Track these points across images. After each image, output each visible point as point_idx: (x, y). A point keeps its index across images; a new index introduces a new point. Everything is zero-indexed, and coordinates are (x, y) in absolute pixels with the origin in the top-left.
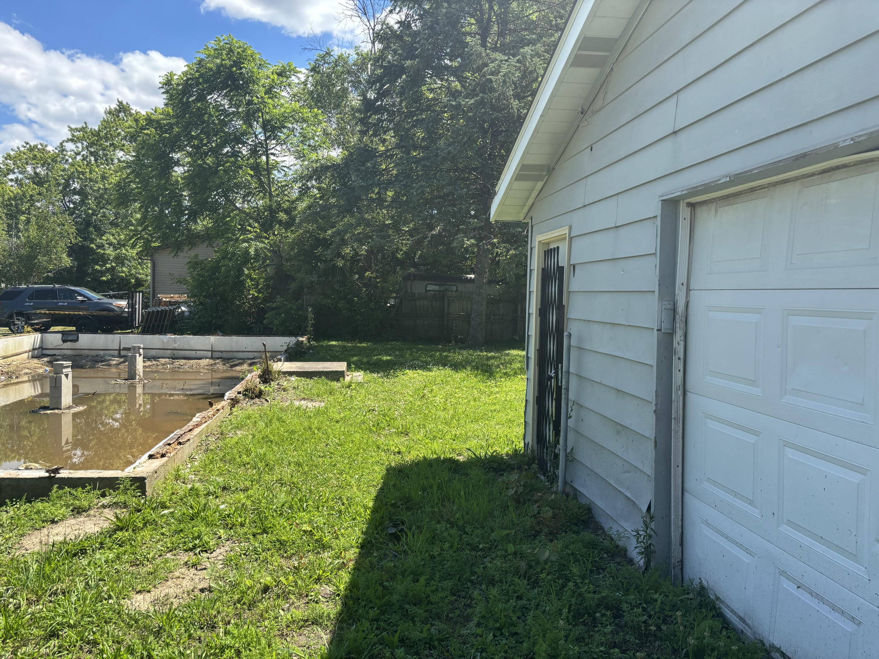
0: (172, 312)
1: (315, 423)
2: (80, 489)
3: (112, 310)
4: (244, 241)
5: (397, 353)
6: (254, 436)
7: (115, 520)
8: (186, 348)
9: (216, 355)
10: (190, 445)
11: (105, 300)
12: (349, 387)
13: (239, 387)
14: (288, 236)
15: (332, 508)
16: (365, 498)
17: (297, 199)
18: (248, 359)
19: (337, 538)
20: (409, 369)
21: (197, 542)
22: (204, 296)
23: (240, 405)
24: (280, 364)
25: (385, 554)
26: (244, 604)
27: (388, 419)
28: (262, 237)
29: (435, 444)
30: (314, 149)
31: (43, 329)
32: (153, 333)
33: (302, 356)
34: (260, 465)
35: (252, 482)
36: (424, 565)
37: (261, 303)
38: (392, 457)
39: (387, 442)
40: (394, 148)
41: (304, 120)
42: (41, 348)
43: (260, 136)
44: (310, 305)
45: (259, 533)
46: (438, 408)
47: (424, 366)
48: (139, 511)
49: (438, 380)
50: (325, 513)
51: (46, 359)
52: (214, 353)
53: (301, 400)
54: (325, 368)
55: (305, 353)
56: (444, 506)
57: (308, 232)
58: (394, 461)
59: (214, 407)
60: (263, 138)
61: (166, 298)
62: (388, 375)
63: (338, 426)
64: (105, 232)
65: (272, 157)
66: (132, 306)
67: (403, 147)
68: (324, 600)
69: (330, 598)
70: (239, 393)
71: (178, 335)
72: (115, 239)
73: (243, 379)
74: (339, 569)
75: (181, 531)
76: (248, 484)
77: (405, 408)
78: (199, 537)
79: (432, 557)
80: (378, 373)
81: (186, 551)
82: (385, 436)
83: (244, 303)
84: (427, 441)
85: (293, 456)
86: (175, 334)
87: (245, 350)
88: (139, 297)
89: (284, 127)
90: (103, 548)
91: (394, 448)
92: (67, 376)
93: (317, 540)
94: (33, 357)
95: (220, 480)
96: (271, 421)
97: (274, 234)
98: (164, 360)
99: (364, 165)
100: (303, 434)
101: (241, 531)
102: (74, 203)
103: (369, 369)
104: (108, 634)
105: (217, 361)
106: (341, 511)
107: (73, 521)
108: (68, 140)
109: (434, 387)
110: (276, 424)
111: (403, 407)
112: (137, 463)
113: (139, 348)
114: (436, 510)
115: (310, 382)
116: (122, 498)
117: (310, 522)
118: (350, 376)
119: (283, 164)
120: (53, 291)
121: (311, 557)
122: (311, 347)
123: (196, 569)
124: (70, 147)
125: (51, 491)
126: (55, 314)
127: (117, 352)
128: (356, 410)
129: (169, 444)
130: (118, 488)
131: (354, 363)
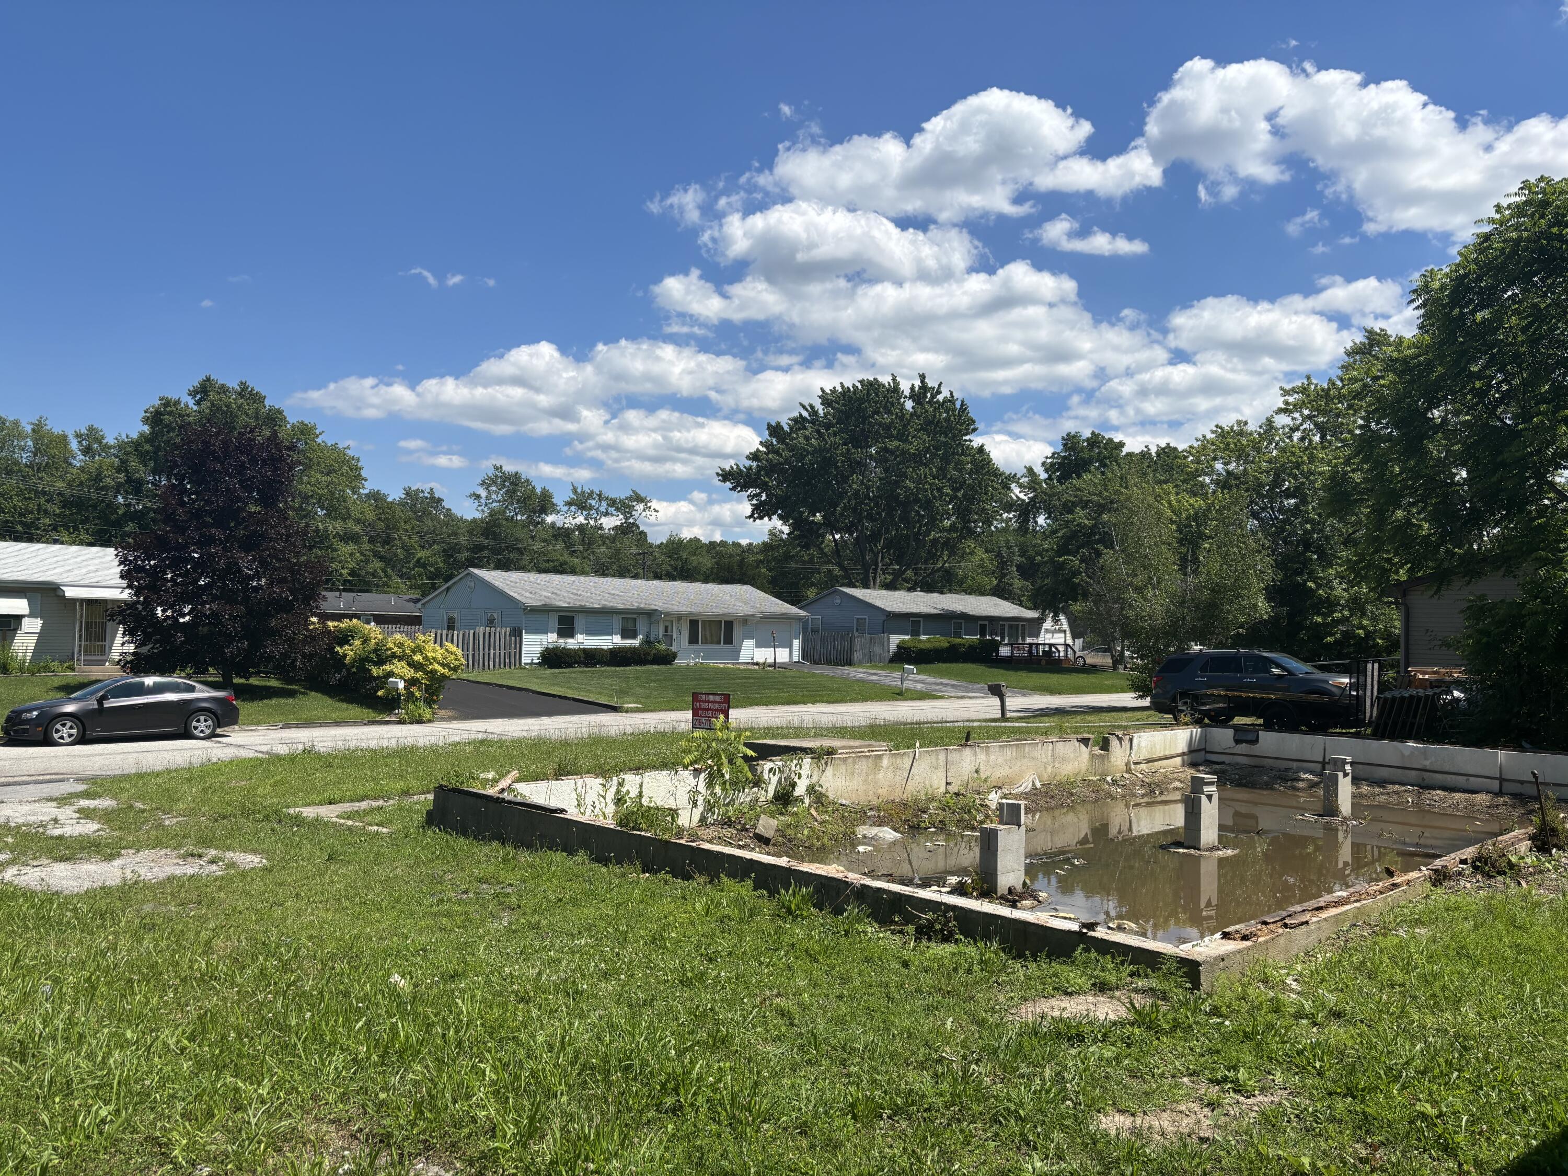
0: (1432, 699)
2: (1111, 957)
3: (1325, 692)
6: (1436, 941)
8: (1447, 769)
9: (1508, 787)
10: (1304, 932)
11: (1319, 675)
13: (1469, 851)
21: (1231, 1073)
22: (1499, 672)
23: (1458, 883)
32: (1393, 737)
42: (1202, 750)
45: (1339, 1093)
52: (1505, 784)
59: (1393, 878)
61: (1424, 673)
64: (1336, 557)
70: (1463, 862)
71: (1436, 743)
75: (1220, 1052)
78: (1237, 1068)
81: (1211, 1081)
86: (1423, 741)
88: (1372, 672)
90: (1106, 1041)
92: (1210, 797)
93: (1439, 1135)
94: (1189, 763)
98: (1400, 787)
101: (1314, 1081)
102: (1286, 512)
108: (1280, 411)
110: (1498, 929)
112: (1202, 940)
113: (1344, 762)
116: (1165, 986)
120: (1235, 658)
123: (1212, 1110)
124: (1283, 420)
125: (1074, 950)
126: (1234, 696)
127: (1319, 766)
129: (1264, 923)
130: (1159, 969)
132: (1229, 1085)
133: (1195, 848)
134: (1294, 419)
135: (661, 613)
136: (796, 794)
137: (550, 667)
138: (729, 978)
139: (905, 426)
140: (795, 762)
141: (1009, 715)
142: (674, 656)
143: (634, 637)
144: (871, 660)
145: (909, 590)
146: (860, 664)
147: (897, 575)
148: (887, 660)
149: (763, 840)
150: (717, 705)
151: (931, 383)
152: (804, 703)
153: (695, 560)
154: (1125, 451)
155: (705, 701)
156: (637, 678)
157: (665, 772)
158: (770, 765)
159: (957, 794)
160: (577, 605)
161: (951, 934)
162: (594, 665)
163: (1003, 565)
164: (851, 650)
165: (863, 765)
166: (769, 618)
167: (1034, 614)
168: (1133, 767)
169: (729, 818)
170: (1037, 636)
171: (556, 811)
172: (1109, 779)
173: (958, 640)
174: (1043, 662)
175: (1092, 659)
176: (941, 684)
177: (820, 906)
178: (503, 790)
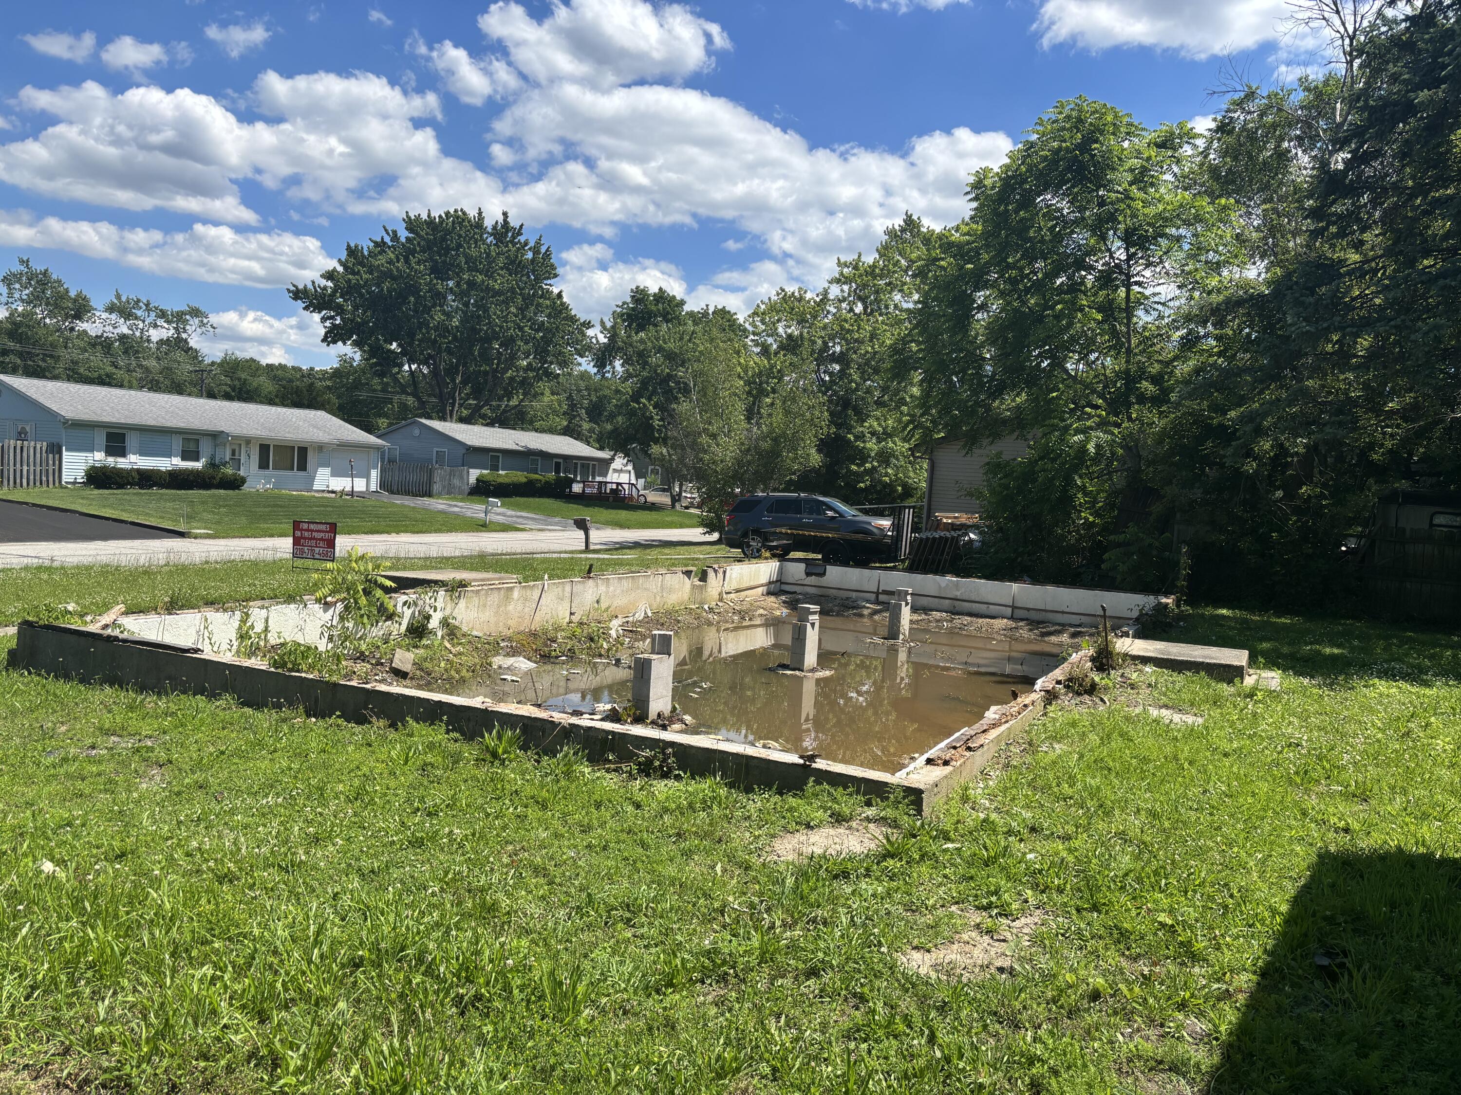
0: (953, 539)
1: (1185, 753)
2: (840, 789)
3: (871, 533)
4: (1078, 431)
5: (1356, 643)
6: (1081, 756)
7: (885, 841)
8: (973, 598)
9: (1019, 613)
10: (983, 753)
11: (862, 518)
12: (1251, 695)
13: (1059, 673)
14: (1154, 422)
15: (1211, 898)
16: (1273, 895)
17: (1176, 358)
18: (1071, 625)
19: (1218, 948)
20: (1380, 678)
21: (994, 899)
22: (1005, 518)
23: (1059, 702)
24: (1128, 641)
25: (1305, 997)
26: (1062, 1007)
27: (1328, 766)
28: (1108, 423)
29: (1425, 828)
30: (1217, 267)
31: (781, 555)
32: (925, 571)
33: (1164, 631)
34: (1089, 803)
35: (1077, 827)
36: (1381, 1034)
37: (1099, 533)
38: (1331, 835)
39: (1323, 807)
40: (1381, 257)
41: (1198, 219)
42: (779, 581)
43: (1118, 253)
44: (1184, 542)
45: (1086, 909)
46: (1439, 760)
47: (1416, 676)
48: (915, 836)
49: (1445, 706)
50: (1198, 903)
51: (783, 598)
52: (1016, 611)
53: (1161, 707)
54: (1206, 658)
55: (1170, 625)
56: (1433, 943)
57: (1190, 414)
58: (1335, 843)
59: (1019, 700)
60: (1123, 257)
61: (947, 518)
62: (1331, 684)
63: (1227, 762)
64: (869, 416)
65: (1136, 288)
66: (898, 528)
67: (1401, 252)
68: (1190, 1040)
69: (1201, 1039)
70: (1059, 682)
71: (963, 577)
72: (880, 425)
73: (1065, 659)
74: (1219, 1000)
75: (972, 878)
76: (1070, 829)
77: (1365, 751)
78: (996, 893)
79: (1399, 1025)
80: (1312, 677)
81: (978, 908)
82: (1320, 795)
83: (1069, 532)
84: (1407, 819)
85: (1145, 799)
86: (958, 576)
87: (1067, 610)
88: (908, 516)
89: (1164, 235)
90: (870, 876)
91: (1336, 820)
92: (813, 625)
93: (1182, 943)
94: (769, 593)
95: (1027, 815)
96: (1109, 736)
97: (1130, 419)
98: (939, 614)
99: (1313, 293)
100: (1162, 765)
101: (1060, 899)
102: (831, 374)
103: (1292, 668)
104: (878, 990)
105: (1021, 624)
106: (1227, 906)
107: (832, 832)
108: (833, 281)
109: (1433, 719)
110: (1117, 743)
111: (1361, 747)
112: (911, 767)
113: (906, 593)
114: (1415, 945)
115: (1180, 679)
116: (889, 813)
117: (1171, 911)
118: (1255, 677)
119: (1156, 299)
120: (797, 502)
121: (1173, 968)
122: (1181, 617)
123: (992, 938)
124: (835, 291)
125: (806, 784)
126: (798, 534)
127: (874, 596)
128: (1263, 739)
129: (955, 748)
130: (887, 798)
131: (1264, 654)
132: (996, 911)
133: (799, 670)
134: (842, 291)
135: (228, 435)
136: (430, 626)
137: (98, 487)
138: (466, 835)
139: (490, 263)
140: (430, 594)
141: (592, 547)
142: (243, 481)
143: (197, 459)
144: (450, 491)
145: (487, 425)
146: (439, 495)
147: (476, 410)
148: (467, 490)
149: (400, 674)
150: (322, 535)
151: (514, 223)
152: (389, 533)
153: (255, 382)
154: (687, 308)
155: (308, 530)
156: (203, 503)
157: (292, 606)
158: (404, 598)
159: (581, 624)
160: (129, 421)
161: (670, 770)
162: (150, 487)
163: (573, 406)
164: (430, 482)
165: (494, 598)
166: (345, 446)
167: (605, 455)
168: (725, 596)
169: (362, 653)
170: (605, 476)
171: (188, 651)
172: (706, 607)
173: (536, 476)
174: (611, 499)
175: (653, 497)
176: (518, 517)
177: (525, 748)
178: (106, 626)
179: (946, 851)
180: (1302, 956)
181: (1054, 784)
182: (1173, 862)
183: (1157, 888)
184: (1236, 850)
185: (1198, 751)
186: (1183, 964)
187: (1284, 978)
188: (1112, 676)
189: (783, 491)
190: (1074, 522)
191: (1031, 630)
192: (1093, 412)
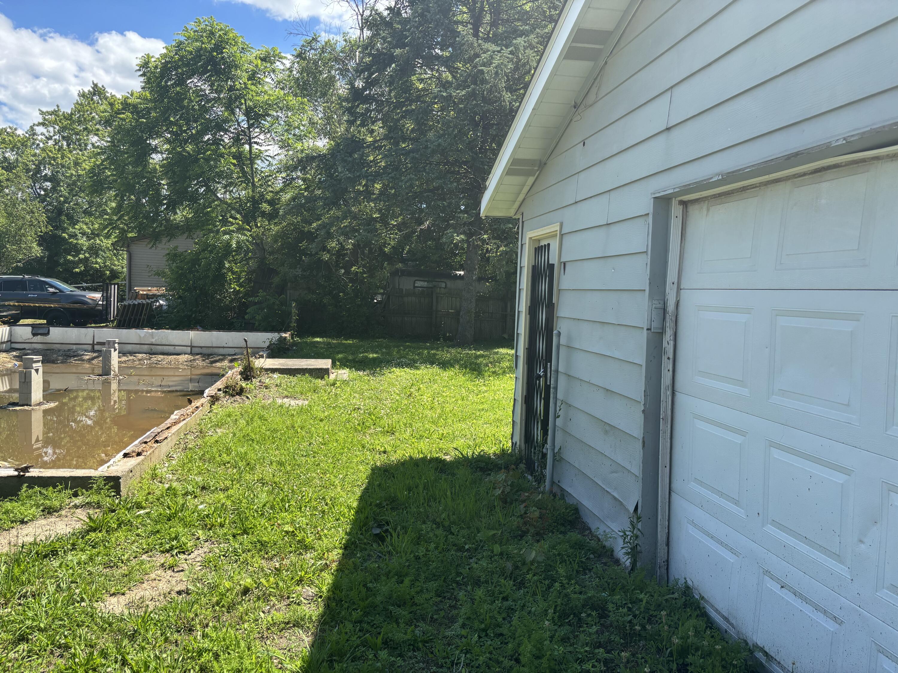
0: (150, 305)
1: (298, 422)
2: (51, 488)
3: (84, 303)
4: (225, 233)
5: (384, 350)
6: (234, 435)
7: (88, 520)
8: (164, 343)
9: (195, 350)
10: (167, 443)
11: (78, 292)
12: (334, 384)
13: (220, 384)
14: (271, 229)
15: (315, 508)
16: (349, 498)
17: (281, 190)
18: (229, 355)
19: (320, 539)
20: (396, 367)
21: (174, 543)
22: (183, 290)
23: (220, 402)
24: (262, 360)
25: (369, 555)
26: (223, 606)
27: (374, 418)
28: (244, 229)
29: (422, 443)
30: (299, 138)
31: (12, 321)
32: (129, 327)
33: (285, 353)
34: (240, 464)
35: (232, 481)
36: (409, 566)
37: (243, 298)
38: (377, 456)
39: (372, 441)
40: (382, 140)
41: (288, 108)
42: (10, 341)
43: (243, 123)
44: (293, 300)
45: (239, 534)
46: (426, 407)
47: (412, 365)
48: (114, 511)
49: (426, 379)
50: (308, 513)
51: (14, 353)
52: (193, 349)
53: (284, 398)
54: (309, 365)
55: (288, 349)
56: (430, 506)
57: (292, 224)
58: (379, 460)
59: (193, 404)
60: (246, 126)
61: (143, 291)
62: (374, 373)
63: (322, 424)
64: (78, 222)
65: (256, 146)
66: (107, 298)
67: (392, 138)
68: (306, 602)
69: (311, 600)
70: (219, 390)
71: (155, 329)
72: (89, 228)
73: (223, 376)
74: (321, 571)
75: (158, 531)
76: (228, 483)
77: (391, 407)
78: (176, 538)
79: (417, 558)
80: (364, 370)
81: (163, 552)
82: (371, 435)
83: (225, 297)
84: (413, 440)
85: (275, 455)
86: (152, 328)
87: (226, 346)
88: (114, 290)
89: (269, 115)
90: (75, 549)
91: (380, 447)
92: (37, 371)
93: (299, 540)
95: (199, 479)
96: (252, 419)
97: (256, 226)
98: (140, 355)
99: (351, 156)
100: (285, 433)
101: (221, 532)
102: (45, 190)
103: (354, 367)
104: (80, 637)
105: (197, 357)
106: (324, 511)
107: (43, 522)
108: (39, 124)
109: (421, 386)
110: (257, 422)
111: (389, 405)
112: (111, 462)
113: (114, 342)
114: (422, 510)
115: (294, 380)
116: (95, 498)
117: (292, 522)
118: (335, 374)
119: (267, 154)
120: (22, 282)
121: (293, 558)
122: (295, 344)
123: (173, 571)
124: (41, 130)
125: (20, 490)
126: (25, 306)
127: (91, 346)
128: (341, 408)
129: (146, 443)
130: (91, 488)
131: (339, 360)
132: (176, 551)
133: (27, 405)
134: (49, 131)
179: (138, 516)
180: (366, 531)
181: (217, 456)
182: (293, 491)
183: (283, 510)
184: (328, 475)
185: (305, 421)
186: (301, 554)
187: (357, 547)
188: (253, 383)
189: (10, 274)
190: (227, 291)
191: (204, 360)
192: (234, 221)
